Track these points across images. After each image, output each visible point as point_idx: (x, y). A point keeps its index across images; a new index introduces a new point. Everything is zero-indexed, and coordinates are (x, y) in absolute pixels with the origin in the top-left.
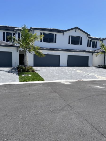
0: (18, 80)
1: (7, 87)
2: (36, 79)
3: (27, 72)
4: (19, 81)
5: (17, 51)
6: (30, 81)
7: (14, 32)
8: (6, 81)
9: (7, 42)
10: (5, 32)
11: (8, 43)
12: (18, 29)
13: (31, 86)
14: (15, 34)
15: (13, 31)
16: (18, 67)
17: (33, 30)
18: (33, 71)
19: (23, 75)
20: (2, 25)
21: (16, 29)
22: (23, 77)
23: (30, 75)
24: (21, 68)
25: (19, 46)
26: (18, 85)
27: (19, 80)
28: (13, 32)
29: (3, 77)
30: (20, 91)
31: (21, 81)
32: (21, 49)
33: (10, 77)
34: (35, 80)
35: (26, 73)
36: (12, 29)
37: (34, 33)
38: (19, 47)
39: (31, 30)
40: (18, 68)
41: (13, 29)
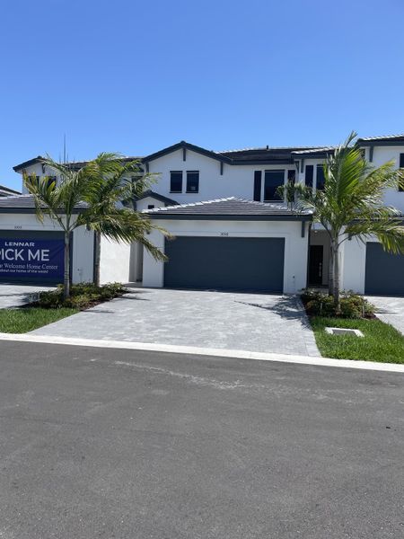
0: (314, 348)
1: (283, 375)
2: (393, 352)
3: (343, 316)
4: (319, 354)
5: (303, 236)
6: (365, 360)
7: (292, 167)
8: (273, 348)
9: (268, 204)
10: (263, 168)
11: (272, 206)
12: (307, 151)
13: (379, 384)
14: (294, 171)
15: (290, 161)
16: (303, 292)
17: (367, 149)
18: (369, 315)
19: (330, 330)
20: (252, 149)
21: (302, 152)
22: (330, 338)
23: (358, 333)
24: (316, 298)
25: (310, 215)
26: (320, 371)
27: (320, 349)
28: (286, 168)
29: (258, 331)
30: (340, 400)
31: (327, 356)
32: (317, 225)
33: (281, 333)
34: (387, 357)
35: (342, 321)
36: (286, 156)
37: (371, 160)
38: (310, 217)
39: (361, 148)
40: (304, 299)
41: (288, 156)
